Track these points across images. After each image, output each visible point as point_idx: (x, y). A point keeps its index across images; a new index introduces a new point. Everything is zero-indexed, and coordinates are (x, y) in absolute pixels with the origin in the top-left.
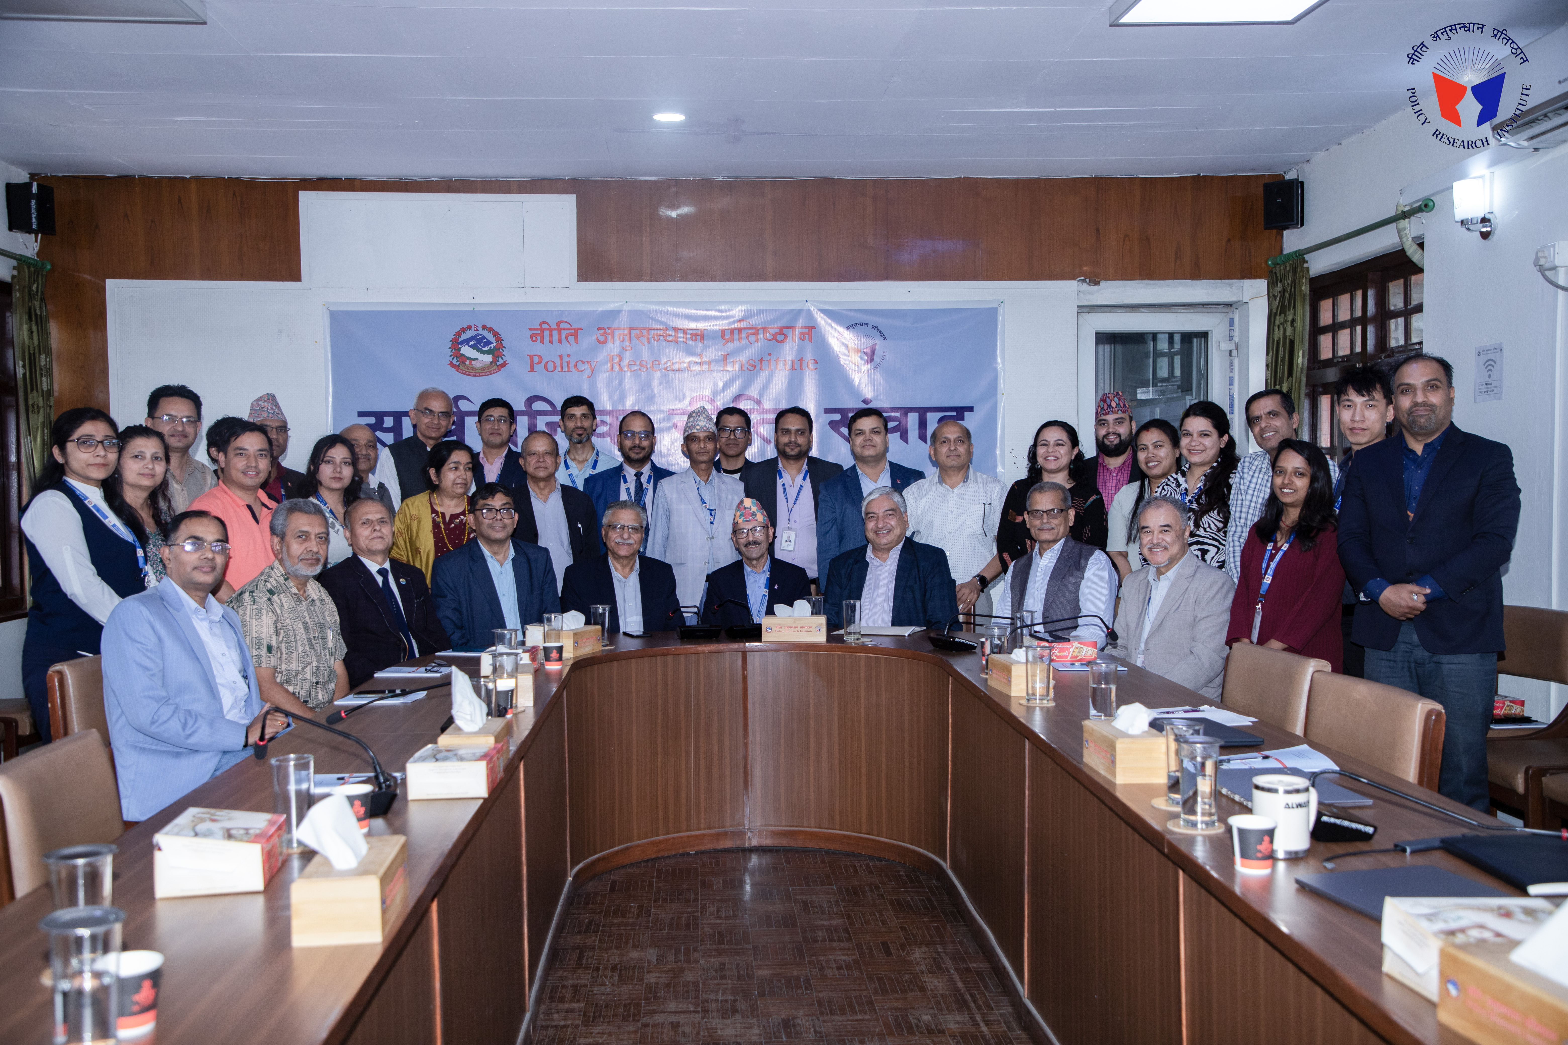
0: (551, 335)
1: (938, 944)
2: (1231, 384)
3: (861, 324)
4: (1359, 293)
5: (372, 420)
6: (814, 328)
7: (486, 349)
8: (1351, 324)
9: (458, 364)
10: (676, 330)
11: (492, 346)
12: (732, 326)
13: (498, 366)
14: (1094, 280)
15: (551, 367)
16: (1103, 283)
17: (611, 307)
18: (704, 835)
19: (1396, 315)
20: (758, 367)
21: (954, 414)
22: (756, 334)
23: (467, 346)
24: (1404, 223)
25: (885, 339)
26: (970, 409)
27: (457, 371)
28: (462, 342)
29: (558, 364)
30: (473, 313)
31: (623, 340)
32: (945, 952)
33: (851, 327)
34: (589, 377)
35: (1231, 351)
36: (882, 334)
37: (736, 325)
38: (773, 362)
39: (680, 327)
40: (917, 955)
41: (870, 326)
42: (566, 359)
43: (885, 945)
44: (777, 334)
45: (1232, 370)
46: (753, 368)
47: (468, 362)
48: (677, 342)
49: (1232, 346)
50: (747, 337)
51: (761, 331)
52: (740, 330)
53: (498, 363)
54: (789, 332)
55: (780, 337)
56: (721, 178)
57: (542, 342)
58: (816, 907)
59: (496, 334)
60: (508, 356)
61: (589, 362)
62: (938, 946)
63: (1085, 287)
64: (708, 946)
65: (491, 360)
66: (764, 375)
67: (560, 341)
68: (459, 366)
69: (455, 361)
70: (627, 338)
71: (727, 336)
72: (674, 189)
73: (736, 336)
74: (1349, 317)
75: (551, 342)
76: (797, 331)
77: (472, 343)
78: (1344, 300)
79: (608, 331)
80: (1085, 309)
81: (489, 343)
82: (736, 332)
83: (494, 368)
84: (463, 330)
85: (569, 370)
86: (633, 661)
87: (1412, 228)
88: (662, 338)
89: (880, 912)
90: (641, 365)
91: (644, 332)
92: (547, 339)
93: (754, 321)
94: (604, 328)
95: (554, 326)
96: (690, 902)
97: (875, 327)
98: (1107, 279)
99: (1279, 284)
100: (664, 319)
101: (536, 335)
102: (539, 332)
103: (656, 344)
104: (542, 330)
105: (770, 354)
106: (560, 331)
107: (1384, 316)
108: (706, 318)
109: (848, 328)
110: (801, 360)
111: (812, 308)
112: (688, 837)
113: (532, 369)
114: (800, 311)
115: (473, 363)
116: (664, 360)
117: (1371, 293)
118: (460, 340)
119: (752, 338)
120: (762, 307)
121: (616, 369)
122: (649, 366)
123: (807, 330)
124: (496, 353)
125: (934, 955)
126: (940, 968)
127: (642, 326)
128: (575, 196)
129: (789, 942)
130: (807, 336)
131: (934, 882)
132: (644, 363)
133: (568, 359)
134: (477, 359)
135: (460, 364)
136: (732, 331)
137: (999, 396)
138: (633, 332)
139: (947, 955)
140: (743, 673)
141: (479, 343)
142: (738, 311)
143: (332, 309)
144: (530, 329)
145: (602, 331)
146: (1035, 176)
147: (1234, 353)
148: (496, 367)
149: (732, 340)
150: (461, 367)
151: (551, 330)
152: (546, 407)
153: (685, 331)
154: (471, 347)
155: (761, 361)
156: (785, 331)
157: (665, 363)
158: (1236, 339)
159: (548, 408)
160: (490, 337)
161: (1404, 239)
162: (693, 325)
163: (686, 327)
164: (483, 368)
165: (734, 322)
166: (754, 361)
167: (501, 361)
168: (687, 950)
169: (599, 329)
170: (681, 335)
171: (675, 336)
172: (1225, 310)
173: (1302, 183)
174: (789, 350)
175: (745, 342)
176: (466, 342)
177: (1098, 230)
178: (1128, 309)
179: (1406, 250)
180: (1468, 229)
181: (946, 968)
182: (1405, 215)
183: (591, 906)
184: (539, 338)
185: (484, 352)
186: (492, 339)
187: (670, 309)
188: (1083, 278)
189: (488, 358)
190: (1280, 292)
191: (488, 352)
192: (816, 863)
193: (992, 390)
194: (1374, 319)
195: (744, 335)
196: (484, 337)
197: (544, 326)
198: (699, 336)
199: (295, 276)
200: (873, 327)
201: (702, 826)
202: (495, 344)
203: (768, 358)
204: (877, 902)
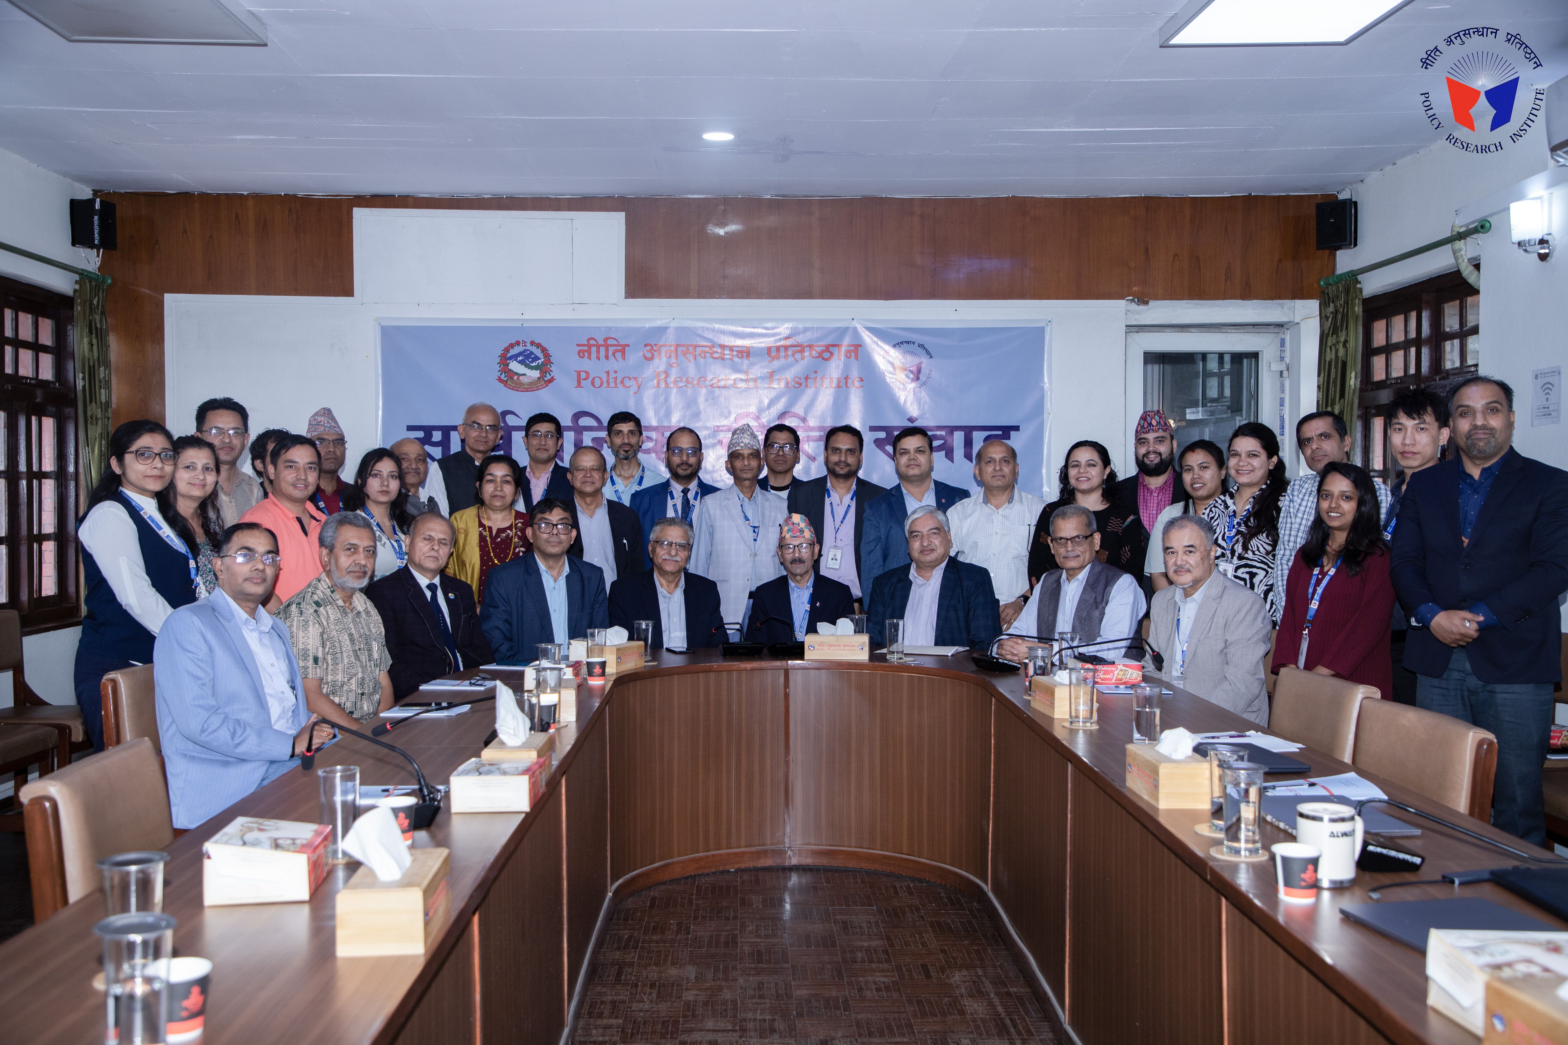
0: (598, 352)
1: (979, 968)
2: (1282, 405)
3: (908, 342)
4: (1413, 315)
5: (421, 434)
6: (860, 346)
7: (534, 364)
8: (1405, 345)
9: (506, 379)
10: (723, 347)
11: (540, 361)
12: (779, 344)
13: (545, 381)
14: (1143, 300)
15: (597, 382)
16: (1152, 303)
17: (658, 323)
18: (744, 853)
19: (1451, 336)
20: (804, 385)
21: (1000, 433)
22: (802, 351)
23: (515, 362)
24: (1460, 244)
25: (931, 357)
26: (1016, 428)
27: (505, 386)
28: (511, 358)
29: (605, 380)
30: (522, 329)
31: (670, 357)
32: (985, 976)
33: (897, 345)
34: (635, 393)
35: (1281, 372)
36: (928, 353)
37: (782, 343)
38: (819, 380)
39: (726, 344)
40: (957, 978)
41: (916, 344)
42: (612, 375)
43: (924, 967)
44: (823, 351)
45: (1283, 391)
46: (798, 386)
47: (515, 378)
48: (723, 359)
49: (1283, 367)
50: (793, 355)
51: (807, 349)
52: (786, 348)
53: (546, 379)
54: (835, 350)
55: (826, 355)
56: (769, 197)
57: (589, 358)
58: (856, 928)
59: (544, 350)
60: (555, 371)
61: (635, 378)
62: (978, 970)
63: (1133, 306)
64: (747, 965)
65: (539, 376)
66: (810, 392)
67: (607, 357)
68: (507, 381)
69: (503, 377)
70: (673, 355)
71: (773, 354)
72: (722, 207)
73: (782, 354)
74: (1403, 339)
75: (598, 358)
76: (843, 349)
77: (520, 358)
78: (1398, 321)
79: (655, 348)
80: (1134, 328)
81: (537, 358)
82: (782, 349)
83: (542, 383)
84: (512, 346)
85: (616, 386)
86: (676, 677)
87: (1467, 249)
88: (708, 355)
89: (920, 933)
90: (687, 381)
91: (691, 349)
92: (594, 355)
93: (800, 339)
94: (650, 345)
95: (601, 342)
96: (729, 919)
97: (921, 346)
98: (1156, 298)
99: (1331, 305)
100: (710, 336)
101: (583, 351)
102: (586, 348)
103: (702, 360)
104: (590, 346)
105: (816, 372)
106: (607, 347)
107: (1439, 337)
108: (752, 336)
109: (894, 346)
110: (846, 378)
111: (858, 326)
112: (729, 854)
113: (579, 385)
114: (846, 329)
115: (521, 378)
116: (709, 377)
117: (1425, 315)
118: (509, 355)
119: (798, 356)
120: (808, 325)
121: (663, 385)
122: (695, 383)
123: (853, 348)
124: (544, 369)
125: (974, 978)
126: (980, 992)
127: (688, 343)
128: (624, 214)
129: (828, 963)
130: (853, 354)
131: (975, 904)
132: (690, 380)
133: (615, 375)
134: (525, 375)
135: (508, 379)
136: (778, 349)
137: (1045, 416)
138: (680, 349)
139: (987, 978)
140: (785, 691)
141: (527, 358)
142: (784, 329)
143: (383, 324)
144: (578, 345)
145: (649, 348)
146: (1084, 195)
147: (1285, 374)
148: (543, 382)
149: (778, 358)
150: (509, 382)
151: (598, 346)
152: (592, 422)
153: (731, 349)
154: (519, 362)
155: (807, 378)
156: (831, 349)
157: (711, 380)
158: (1287, 360)
159: (594, 423)
160: (538, 352)
161: (1460, 261)
162: (739, 342)
163: (733, 344)
164: (530, 384)
165: (780, 340)
166: (800, 378)
167: (548, 377)
168: (726, 968)
169: (646, 345)
170: (727, 352)
171: (721, 353)
172: (1276, 330)
173: (1355, 203)
174: (835, 368)
175: (791, 359)
176: (515, 357)
177: (1147, 249)
178: (1177, 329)
179: (1462, 271)
180: (1526, 251)
181: (986, 992)
182: (1461, 236)
183: (630, 922)
184: (586, 354)
185: (532, 368)
186: (540, 354)
187: (717, 326)
188: (1131, 298)
189: (536, 374)
190: (1332, 313)
191: (535, 368)
192: (856, 883)
193: (1039, 409)
194: (1429, 341)
195: (790, 353)
196: (532, 353)
197: (592, 342)
198: (746, 353)
199: (347, 290)
200: (920, 346)
201: (743, 844)
202: (542, 360)
203: (815, 375)
204: (918, 923)
